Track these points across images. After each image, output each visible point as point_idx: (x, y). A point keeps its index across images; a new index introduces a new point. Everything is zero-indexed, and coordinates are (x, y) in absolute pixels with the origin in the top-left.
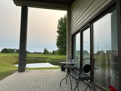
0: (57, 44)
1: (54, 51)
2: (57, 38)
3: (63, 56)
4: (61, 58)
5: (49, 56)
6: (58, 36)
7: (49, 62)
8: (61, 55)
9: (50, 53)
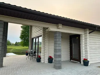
0: (20, 37)
1: (16, 43)
2: (21, 32)
3: (25, 47)
4: (23, 48)
5: (12, 47)
6: (22, 31)
7: (12, 52)
8: (24, 46)
9: (13, 44)
